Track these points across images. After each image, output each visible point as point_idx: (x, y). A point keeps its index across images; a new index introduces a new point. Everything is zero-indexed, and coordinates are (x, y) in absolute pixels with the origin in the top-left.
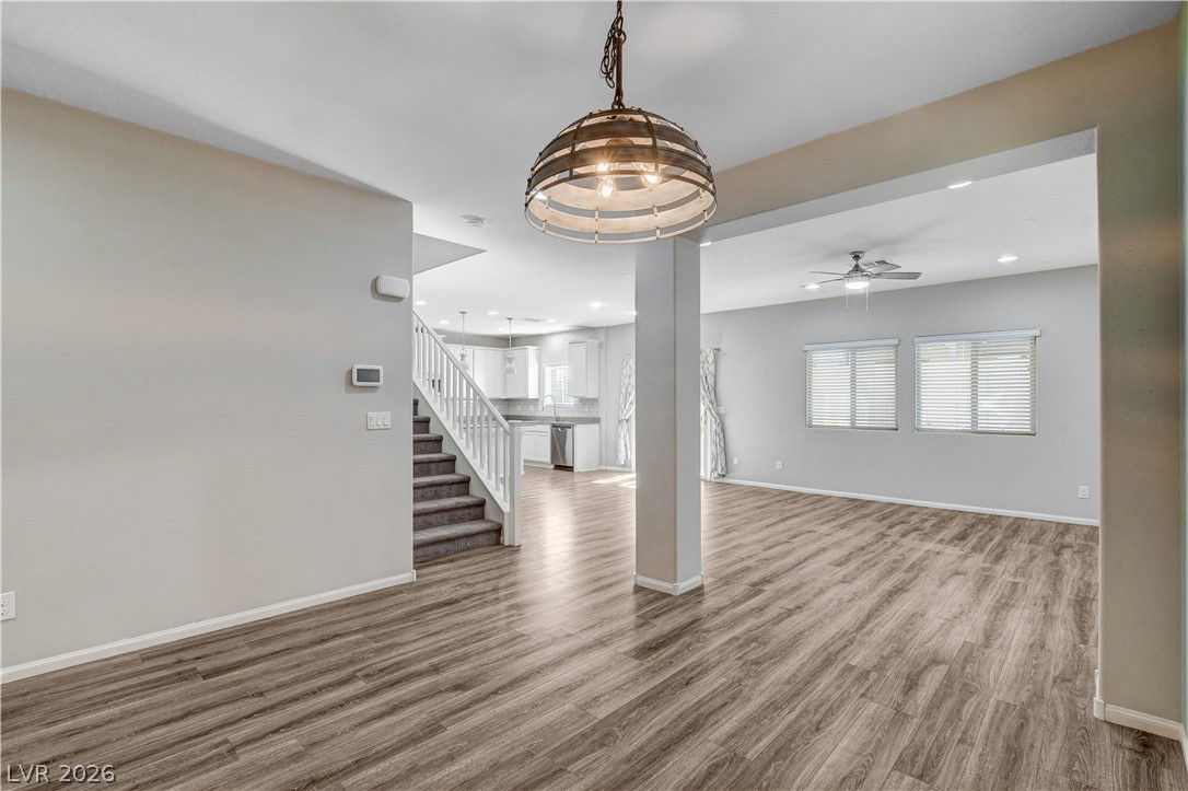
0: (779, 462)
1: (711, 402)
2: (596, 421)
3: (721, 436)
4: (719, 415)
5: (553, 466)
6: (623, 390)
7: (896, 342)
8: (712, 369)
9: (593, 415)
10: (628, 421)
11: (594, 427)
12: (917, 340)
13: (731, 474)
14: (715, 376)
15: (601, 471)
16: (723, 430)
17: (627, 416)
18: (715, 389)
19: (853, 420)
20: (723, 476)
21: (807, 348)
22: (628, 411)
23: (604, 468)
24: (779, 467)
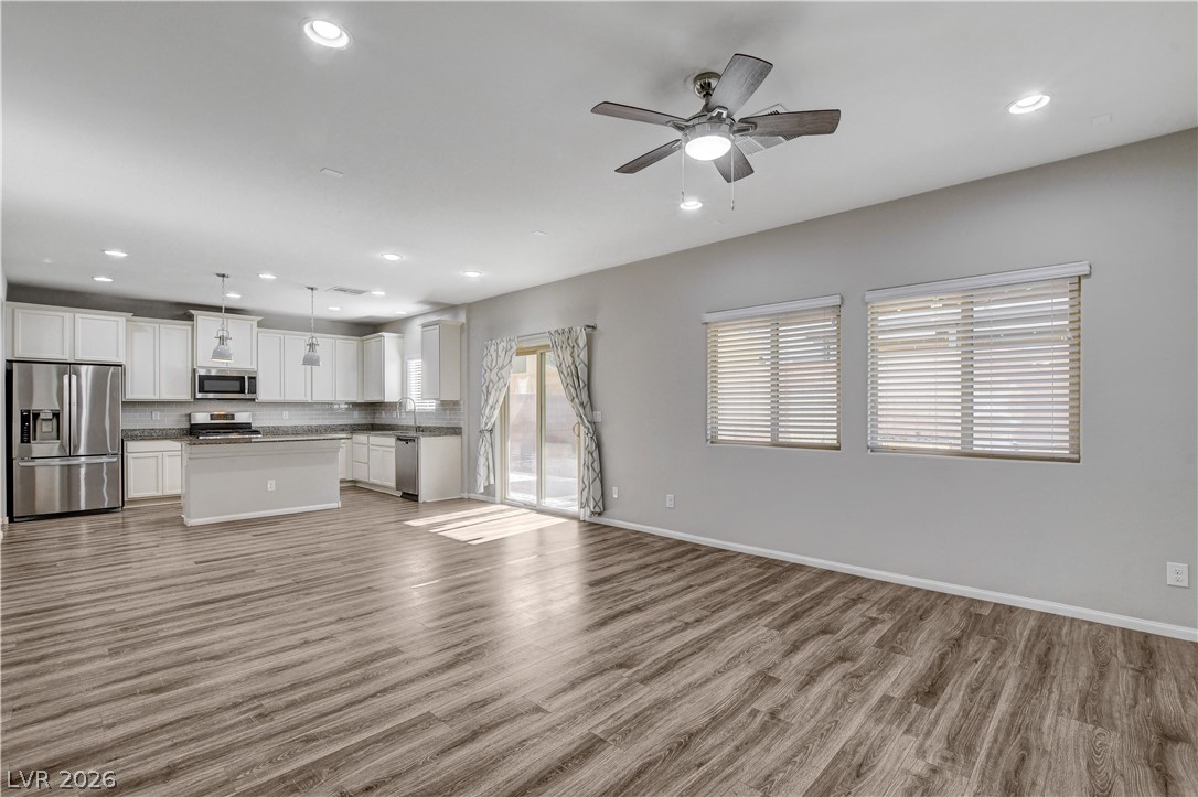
0: (670, 496)
1: (582, 404)
2: (455, 431)
3: (596, 455)
4: (593, 423)
5: (399, 494)
6: (484, 389)
7: (836, 300)
8: (584, 355)
9: (453, 424)
10: (491, 431)
11: (452, 441)
12: (869, 296)
13: (607, 512)
14: (589, 367)
15: (461, 500)
16: (599, 446)
17: (489, 426)
18: (589, 386)
19: (775, 431)
20: (600, 514)
21: (708, 318)
22: (490, 418)
23: (465, 495)
24: (670, 504)
